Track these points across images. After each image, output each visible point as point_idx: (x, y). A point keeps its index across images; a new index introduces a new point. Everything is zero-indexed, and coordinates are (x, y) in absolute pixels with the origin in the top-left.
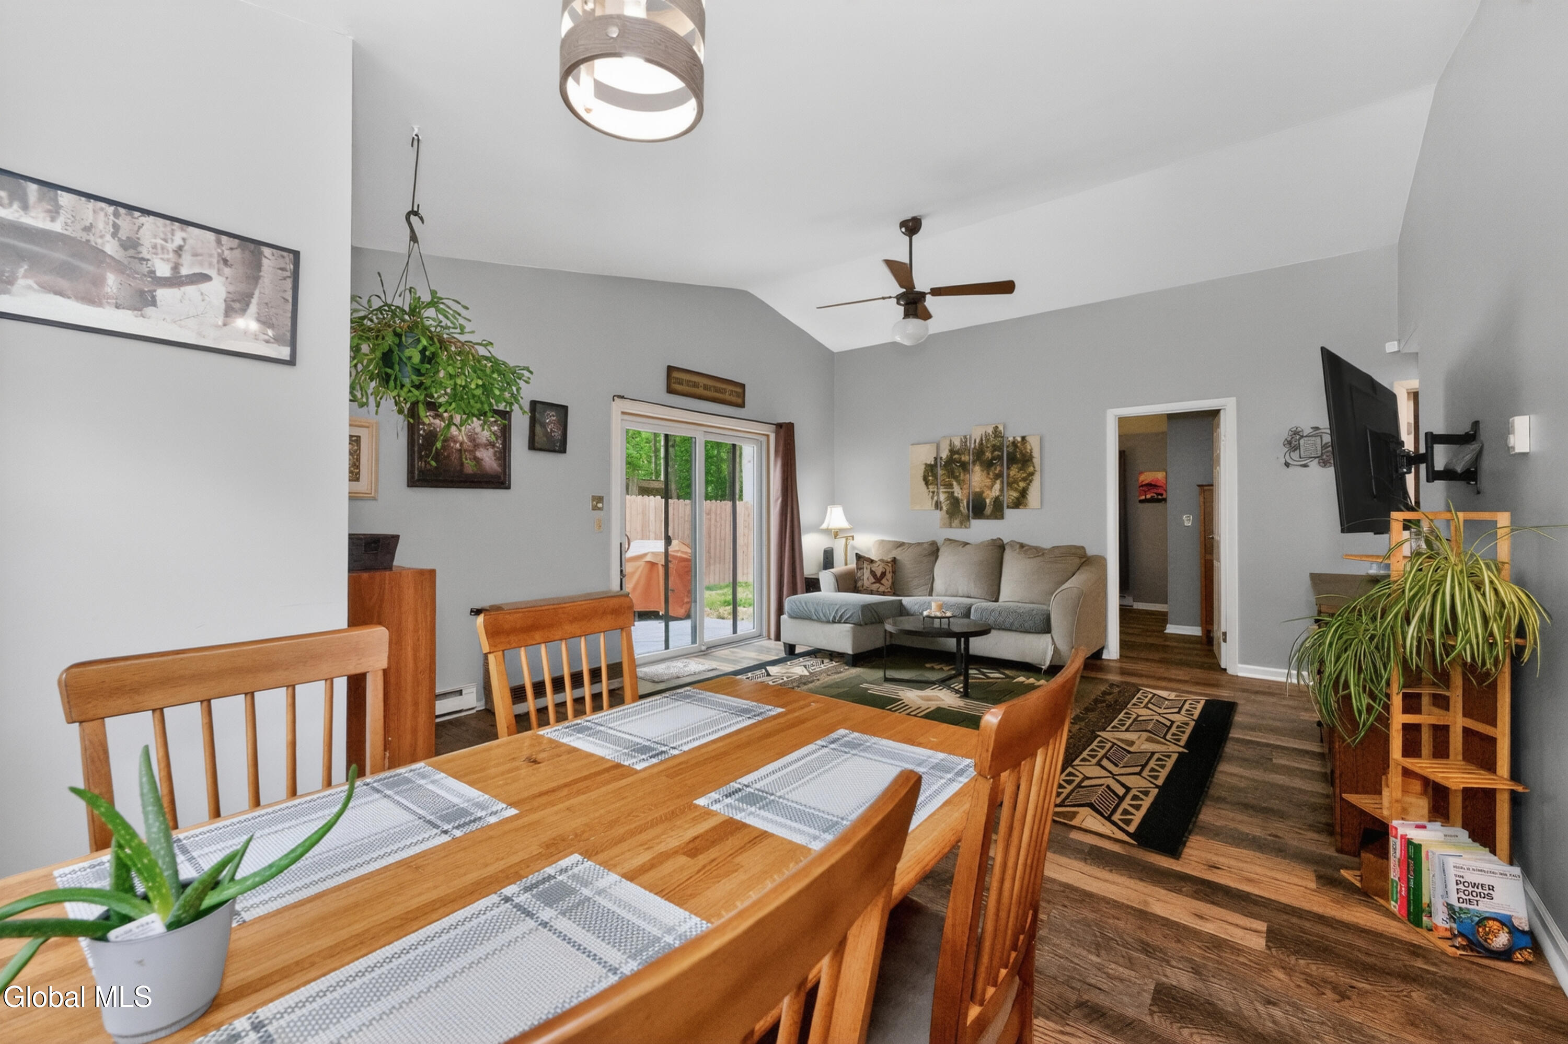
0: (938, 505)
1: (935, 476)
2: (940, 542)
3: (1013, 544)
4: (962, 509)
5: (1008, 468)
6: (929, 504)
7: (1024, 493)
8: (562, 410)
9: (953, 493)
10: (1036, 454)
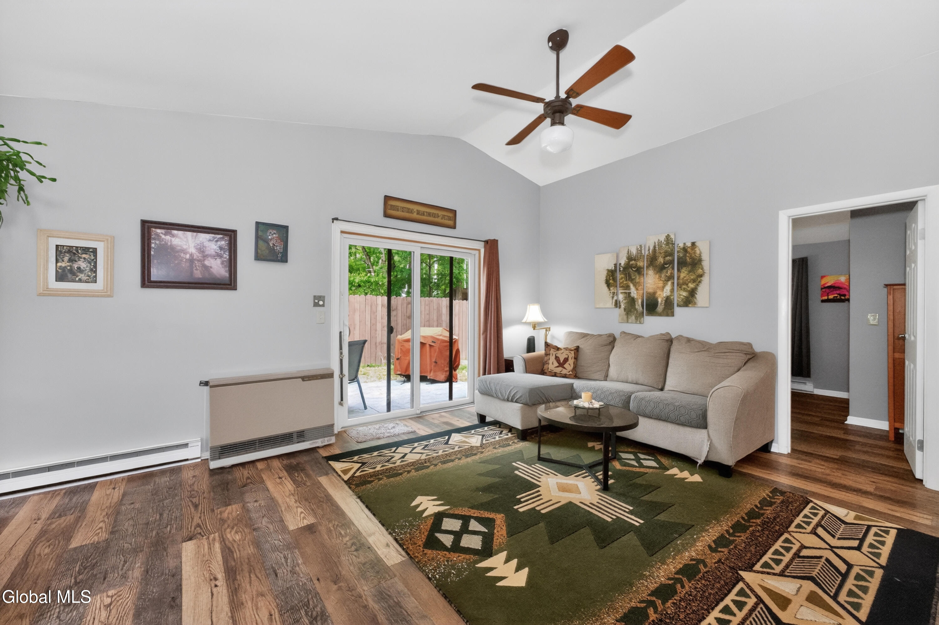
0: (617, 304)
1: (615, 279)
2: (617, 335)
3: (679, 338)
4: (637, 307)
5: (679, 270)
6: (610, 303)
7: (693, 293)
8: (283, 230)
9: (630, 293)
10: (705, 257)
